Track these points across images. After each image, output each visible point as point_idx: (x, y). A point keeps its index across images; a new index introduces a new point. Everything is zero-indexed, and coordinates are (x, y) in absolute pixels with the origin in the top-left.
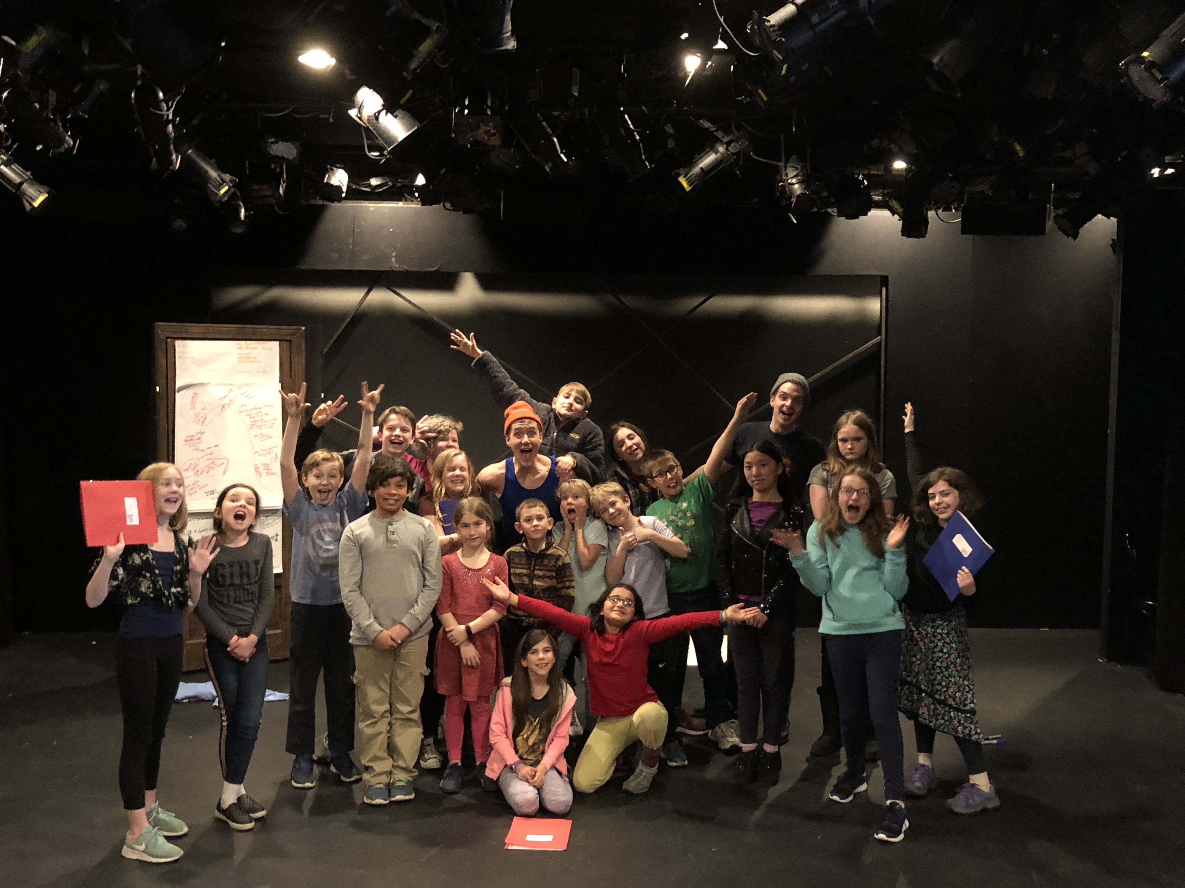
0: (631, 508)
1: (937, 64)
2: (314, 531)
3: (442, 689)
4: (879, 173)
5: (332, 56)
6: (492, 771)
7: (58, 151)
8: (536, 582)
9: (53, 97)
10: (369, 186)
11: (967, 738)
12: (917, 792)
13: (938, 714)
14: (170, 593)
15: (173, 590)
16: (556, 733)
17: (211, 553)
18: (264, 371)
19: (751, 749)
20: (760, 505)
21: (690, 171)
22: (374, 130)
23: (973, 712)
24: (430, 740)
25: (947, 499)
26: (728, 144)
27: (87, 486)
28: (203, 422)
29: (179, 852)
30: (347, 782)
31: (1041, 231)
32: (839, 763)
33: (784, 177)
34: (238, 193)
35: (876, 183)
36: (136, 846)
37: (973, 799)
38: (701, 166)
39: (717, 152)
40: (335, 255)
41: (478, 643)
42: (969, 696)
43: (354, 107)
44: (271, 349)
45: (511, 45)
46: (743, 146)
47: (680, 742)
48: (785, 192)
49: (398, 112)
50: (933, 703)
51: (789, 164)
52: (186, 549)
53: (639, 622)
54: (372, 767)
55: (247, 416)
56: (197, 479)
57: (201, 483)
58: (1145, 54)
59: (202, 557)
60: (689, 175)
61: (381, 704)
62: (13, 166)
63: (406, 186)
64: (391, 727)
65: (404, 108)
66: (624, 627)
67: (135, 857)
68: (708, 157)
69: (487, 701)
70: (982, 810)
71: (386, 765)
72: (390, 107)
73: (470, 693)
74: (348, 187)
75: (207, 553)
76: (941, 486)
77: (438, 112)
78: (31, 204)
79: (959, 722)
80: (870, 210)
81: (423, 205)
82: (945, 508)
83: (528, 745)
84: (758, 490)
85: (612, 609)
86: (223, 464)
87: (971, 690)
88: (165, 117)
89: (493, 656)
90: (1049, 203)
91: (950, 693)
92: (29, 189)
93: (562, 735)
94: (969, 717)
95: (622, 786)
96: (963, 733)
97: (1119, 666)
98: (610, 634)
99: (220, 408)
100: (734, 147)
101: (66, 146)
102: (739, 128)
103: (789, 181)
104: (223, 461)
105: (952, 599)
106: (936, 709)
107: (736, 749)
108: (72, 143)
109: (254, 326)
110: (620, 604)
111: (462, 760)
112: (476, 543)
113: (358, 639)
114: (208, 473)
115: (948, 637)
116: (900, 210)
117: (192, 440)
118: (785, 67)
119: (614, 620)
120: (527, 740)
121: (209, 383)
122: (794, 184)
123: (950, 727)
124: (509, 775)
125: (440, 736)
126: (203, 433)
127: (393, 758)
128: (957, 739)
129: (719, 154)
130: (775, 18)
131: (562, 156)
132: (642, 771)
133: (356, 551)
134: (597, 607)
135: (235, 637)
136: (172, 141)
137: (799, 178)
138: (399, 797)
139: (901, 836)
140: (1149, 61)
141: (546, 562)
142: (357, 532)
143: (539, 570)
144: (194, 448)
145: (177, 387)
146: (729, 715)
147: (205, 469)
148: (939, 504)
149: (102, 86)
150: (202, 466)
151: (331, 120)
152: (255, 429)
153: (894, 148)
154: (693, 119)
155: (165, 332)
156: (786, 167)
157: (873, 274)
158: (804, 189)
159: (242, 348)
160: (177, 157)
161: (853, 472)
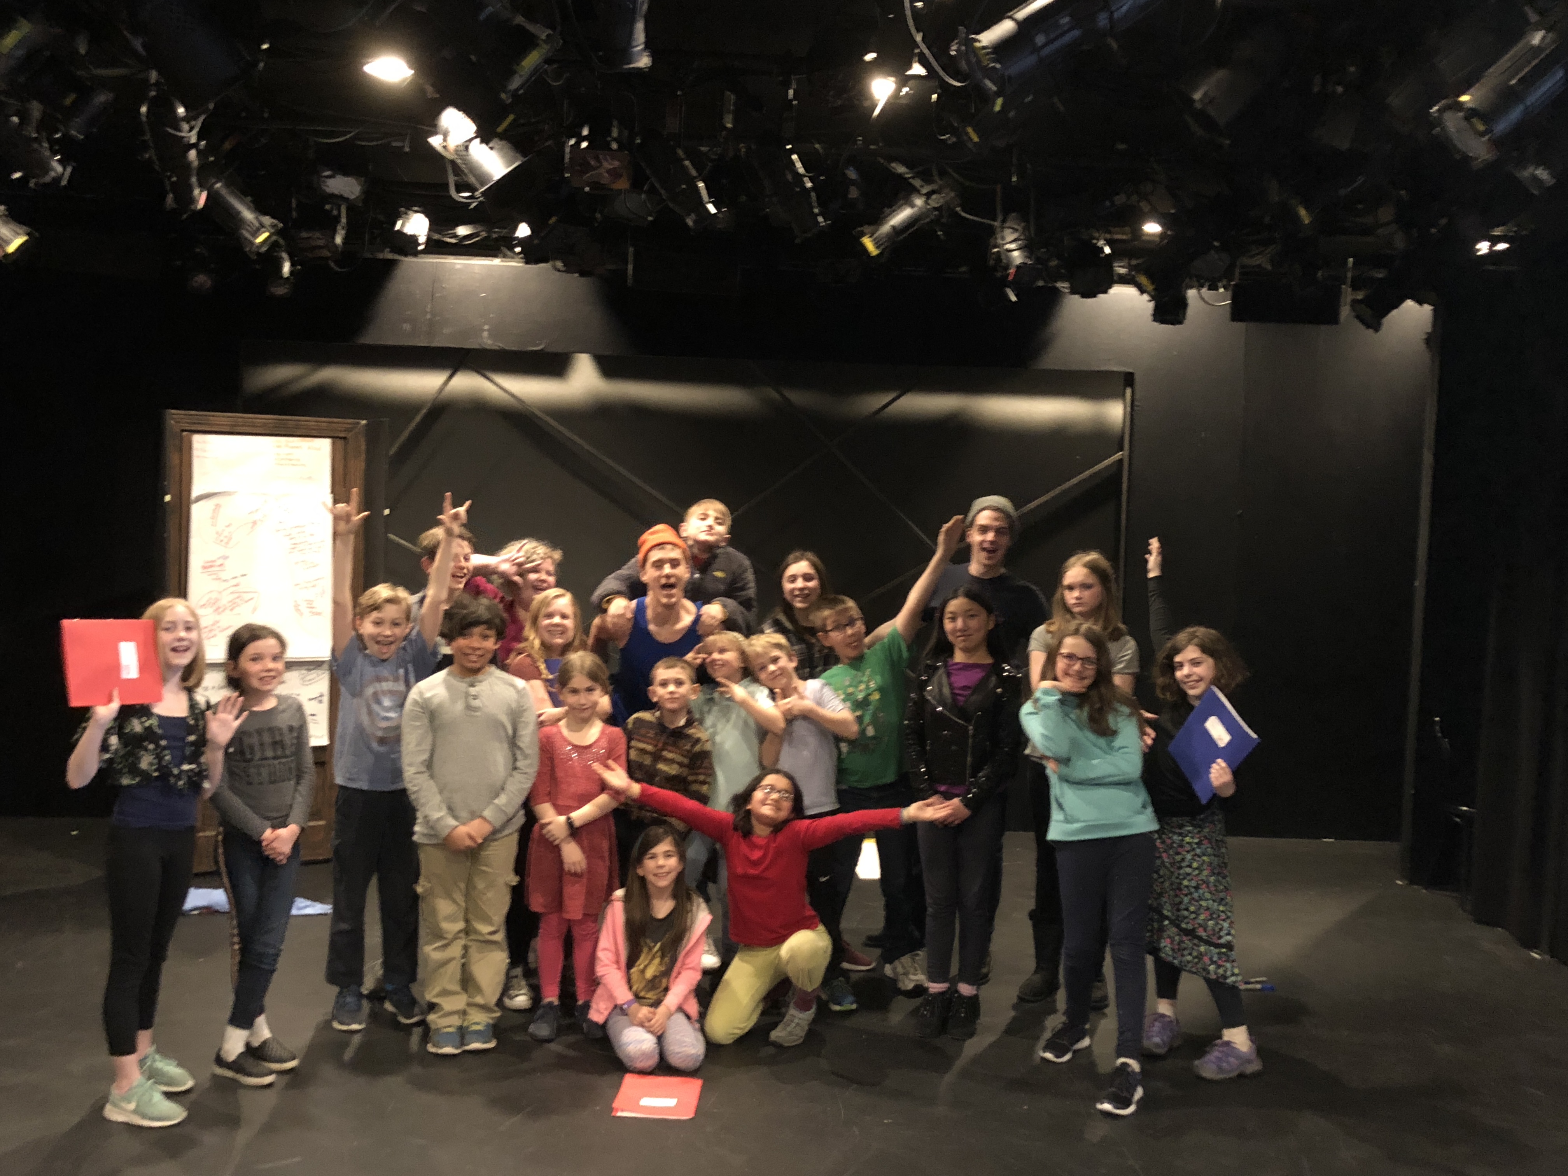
0: (796, 669)
1: (1201, 100)
2: (369, 691)
3: (537, 903)
4: (1127, 237)
5: (411, 67)
6: (598, 1013)
7: (42, 180)
8: (660, 766)
9: (36, 109)
10: (455, 236)
11: (1220, 980)
12: (1156, 1050)
13: (1185, 949)
14: (180, 770)
15: (186, 767)
16: (683, 964)
17: (237, 718)
18: (310, 477)
19: (940, 990)
20: (966, 667)
21: (877, 230)
22: (463, 164)
23: (1229, 946)
24: (518, 971)
25: (1200, 670)
26: (928, 195)
27: (71, 626)
28: (227, 543)
29: (181, 1113)
30: (407, 1024)
31: (1333, 318)
32: (1054, 1011)
33: (999, 240)
34: (282, 242)
35: (1120, 250)
36: (124, 1105)
37: (1228, 1062)
38: (891, 223)
39: (912, 206)
40: (407, 327)
41: (586, 843)
42: (1226, 925)
43: (437, 135)
44: (320, 449)
45: (644, 62)
46: (948, 200)
47: (848, 979)
48: (1001, 262)
49: (495, 142)
50: (1179, 935)
51: (1007, 225)
52: (203, 713)
53: (796, 821)
54: (439, 1004)
55: (285, 536)
56: (217, 618)
57: (223, 623)
58: (1465, 98)
59: (224, 723)
60: (876, 236)
61: (455, 921)
63: (504, 237)
64: (466, 952)
65: (502, 137)
66: (777, 827)
67: (121, 1119)
68: (898, 214)
69: (595, 921)
70: (1238, 1075)
71: (459, 1002)
72: (485, 135)
73: (574, 909)
74: (428, 237)
75: (231, 717)
76: (1191, 652)
77: (547, 144)
78: (4, 249)
79: (1211, 959)
80: (1110, 287)
81: (526, 263)
82: (1197, 681)
83: (644, 978)
84: (961, 649)
85: (763, 803)
86: (252, 599)
87: (1228, 917)
88: (186, 140)
89: (604, 861)
90: (1346, 284)
91: (1200, 922)
93: (690, 966)
94: (1223, 953)
95: (769, 1037)
96: (1216, 973)
97: (1424, 891)
98: (759, 837)
99: (251, 525)
100: (936, 199)
101: (53, 174)
102: (942, 173)
103: (1007, 247)
104: (250, 596)
105: (1204, 801)
106: (1181, 942)
107: (919, 990)
108: (60, 171)
109: (297, 418)
110: (775, 796)
111: (560, 998)
112: (586, 714)
113: (424, 835)
114: (232, 610)
115: (1199, 848)
116: (1150, 288)
117: (211, 566)
118: (1000, 101)
119: (767, 817)
120: (643, 972)
121: (236, 491)
122: (1012, 251)
123: (1200, 966)
124: (622, 1019)
125: (531, 965)
126: (228, 557)
127: (468, 993)
128: (1208, 981)
129: (916, 209)
130: (988, 37)
131: (710, 206)
132: (793, 1017)
133: (426, 721)
134: (742, 799)
135: (269, 830)
136: (195, 172)
137: (1020, 242)
138: (475, 1046)
139: (1132, 1109)
140: (1469, 108)
141: (682, 743)
142: (428, 695)
143: (670, 751)
144: (214, 577)
145: (193, 496)
146: (913, 946)
147: (227, 605)
148: (1188, 676)
149: (102, 98)
150: (224, 601)
151: (407, 149)
152: (297, 553)
153: (1145, 206)
154: (882, 161)
155: (179, 422)
156: (1003, 228)
157: (1115, 369)
158: (1026, 257)
159: (281, 447)
160: (201, 193)
161: (1076, 632)
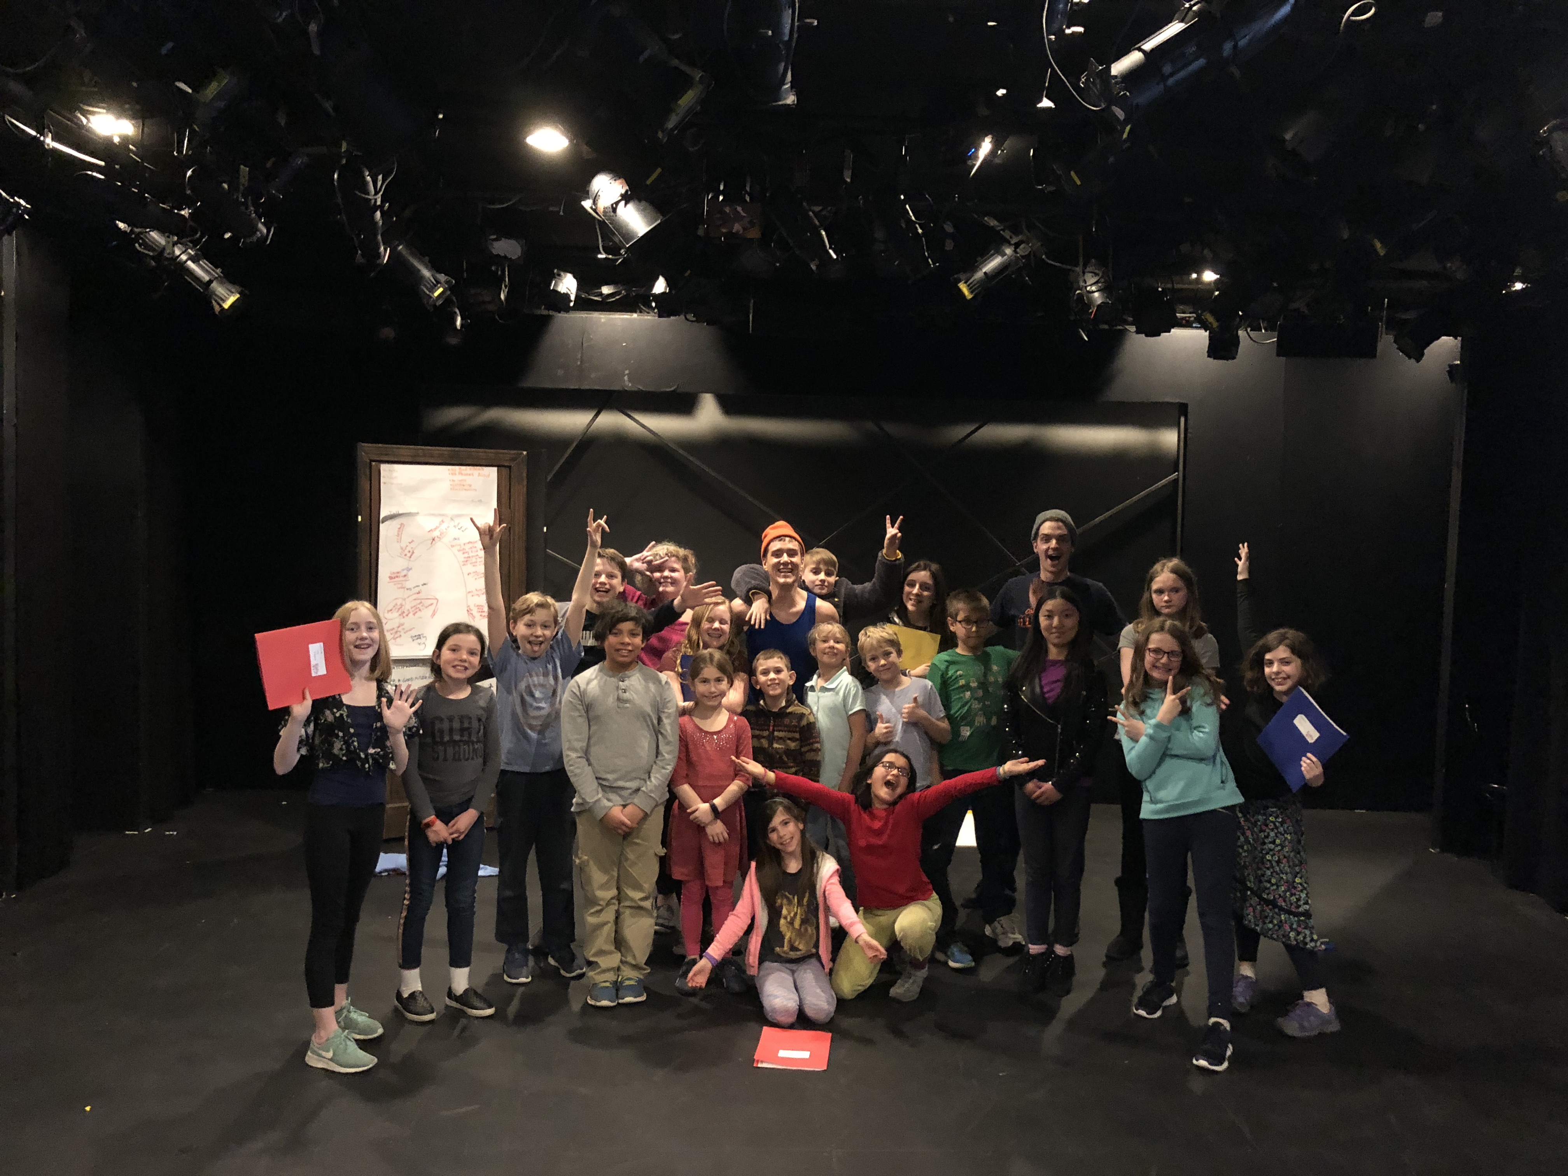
2: (523, 684)
3: (678, 873)
7: (248, 240)
8: (775, 745)
9: (243, 174)
10: (601, 294)
11: (1301, 945)
12: (1244, 1009)
13: (1266, 917)
14: (367, 755)
15: (371, 751)
17: (413, 705)
18: (480, 501)
19: (1040, 951)
21: (972, 276)
22: (610, 223)
23: (1307, 915)
25: (1288, 669)
26: (1017, 246)
28: (410, 557)
29: (373, 1060)
30: (567, 977)
31: (1370, 354)
33: (1081, 284)
34: (454, 298)
36: (324, 1054)
37: (1308, 1021)
38: (984, 270)
39: (1003, 254)
40: (560, 372)
41: (729, 823)
43: (589, 198)
44: (488, 476)
45: (791, 99)
46: (1034, 248)
48: (1084, 302)
49: (639, 203)
50: (1259, 904)
51: (1088, 269)
54: (597, 962)
55: (459, 551)
56: (402, 621)
57: (406, 626)
59: (401, 710)
60: (971, 281)
61: (608, 889)
62: (201, 262)
63: (641, 295)
64: (619, 916)
66: (892, 805)
67: (320, 1065)
68: (989, 263)
69: (731, 887)
70: (1320, 1033)
71: (615, 959)
72: (632, 196)
73: (715, 876)
74: (577, 296)
75: (407, 705)
76: (1281, 652)
78: (221, 306)
79: (1291, 926)
81: (659, 317)
82: (1284, 679)
84: (1054, 646)
86: (432, 604)
88: (373, 201)
90: (1381, 322)
91: (1280, 893)
92: (219, 289)
94: (1302, 920)
95: (889, 993)
96: (1296, 940)
97: (1456, 858)
98: (878, 809)
99: (430, 542)
100: (1024, 248)
101: (259, 234)
102: (1030, 227)
103: (1088, 288)
104: (430, 602)
105: (1295, 790)
106: (1263, 911)
108: (265, 231)
109: (469, 449)
112: (715, 701)
114: (414, 614)
115: (1282, 827)
116: (1213, 325)
117: (397, 577)
118: (1128, 128)
121: (418, 513)
122: (1093, 292)
123: (1281, 933)
126: (411, 569)
127: (621, 953)
128: (1288, 947)
129: (1006, 257)
130: (1119, 68)
131: (831, 251)
132: (910, 974)
133: (582, 712)
136: (380, 231)
137: (1100, 285)
138: (629, 999)
139: (1226, 1065)
141: (787, 721)
143: (779, 731)
144: (399, 586)
145: (382, 517)
147: (411, 610)
148: (1277, 673)
149: (300, 161)
150: (408, 606)
151: (561, 213)
152: (469, 565)
154: (976, 216)
155: (369, 454)
156: (1084, 273)
157: (1172, 401)
158: (1107, 297)
159: (455, 474)
160: (385, 250)
161: (1162, 629)
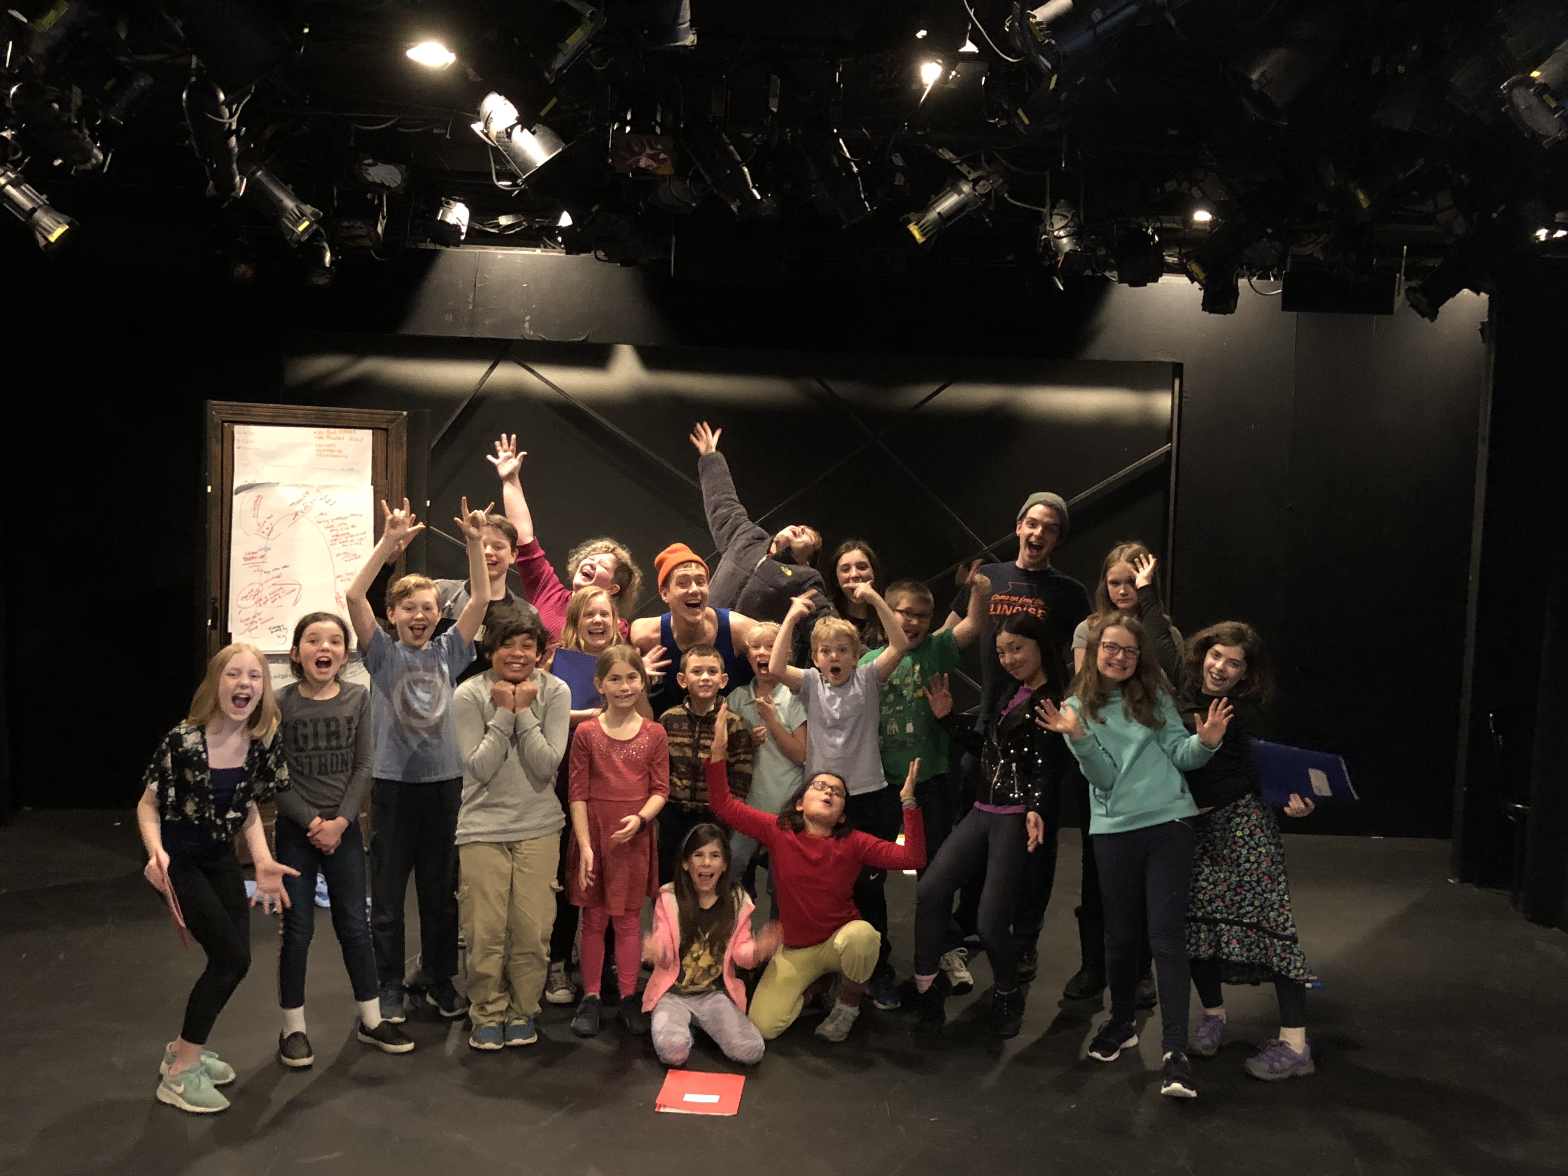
1: (1258, 81)
2: (402, 683)
3: (578, 898)
4: (1175, 226)
5: (451, 51)
7: (82, 167)
8: (701, 755)
9: (77, 96)
10: (498, 225)
11: (1284, 974)
12: (1204, 1052)
18: (351, 470)
21: (924, 217)
22: (505, 151)
23: (1293, 938)
24: (561, 965)
26: (975, 182)
28: (269, 535)
29: (227, 1102)
30: (448, 1017)
31: (1388, 308)
32: (1100, 1008)
33: (1048, 228)
34: (323, 231)
35: (1170, 239)
36: (173, 1086)
37: (1280, 1062)
38: (938, 210)
39: (960, 192)
40: (449, 318)
43: (479, 120)
44: (362, 440)
45: (690, 39)
46: (995, 186)
48: (1050, 249)
49: (537, 128)
51: (1056, 211)
55: (327, 527)
56: (259, 609)
57: (264, 616)
58: (1535, 74)
60: (922, 222)
62: (23, 187)
63: (546, 227)
65: (544, 122)
67: (171, 1101)
68: (946, 200)
70: (1291, 1076)
72: (526, 121)
73: (616, 905)
74: (469, 226)
77: (590, 130)
78: (46, 239)
79: (1275, 951)
80: (1161, 276)
81: (567, 253)
86: (294, 590)
88: (227, 126)
90: (1400, 272)
92: (44, 218)
94: (1287, 945)
95: (815, 1030)
96: (1279, 967)
97: (1475, 889)
98: (812, 833)
99: (293, 517)
100: (984, 185)
101: (94, 161)
102: (990, 160)
103: (1056, 233)
104: (293, 587)
108: (101, 157)
109: (339, 409)
111: (601, 993)
114: (273, 602)
116: (1202, 276)
117: (253, 558)
118: (1055, 78)
121: (277, 483)
122: (1061, 237)
125: (574, 960)
126: (269, 549)
129: (963, 196)
130: (1043, 13)
131: (755, 191)
132: (839, 1010)
135: (318, 820)
136: (235, 159)
137: (1069, 229)
138: (517, 1041)
140: (1540, 84)
143: (706, 738)
144: (256, 568)
145: (235, 487)
147: (269, 597)
149: (143, 82)
150: (266, 592)
151: (448, 136)
152: (339, 545)
153: (1196, 193)
154: (929, 147)
155: (221, 413)
156: (1051, 215)
157: (1164, 360)
158: (1076, 244)
159: (322, 438)
160: (242, 180)
161: (1118, 623)
